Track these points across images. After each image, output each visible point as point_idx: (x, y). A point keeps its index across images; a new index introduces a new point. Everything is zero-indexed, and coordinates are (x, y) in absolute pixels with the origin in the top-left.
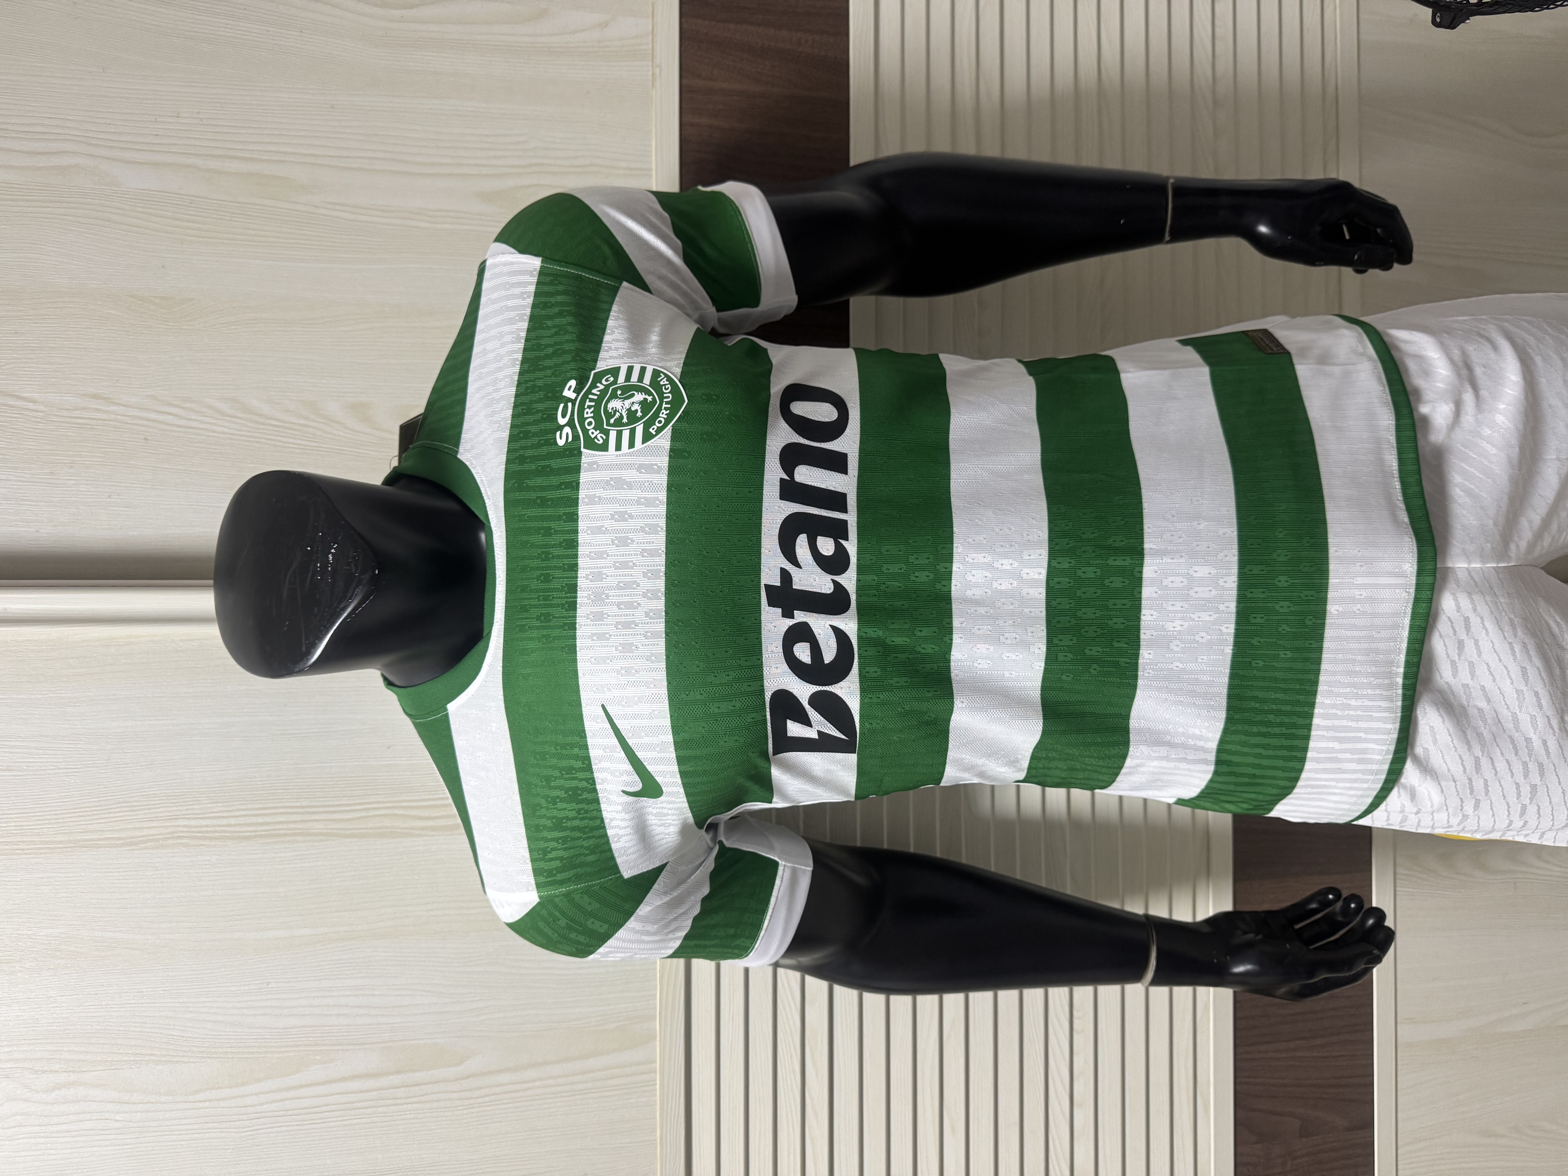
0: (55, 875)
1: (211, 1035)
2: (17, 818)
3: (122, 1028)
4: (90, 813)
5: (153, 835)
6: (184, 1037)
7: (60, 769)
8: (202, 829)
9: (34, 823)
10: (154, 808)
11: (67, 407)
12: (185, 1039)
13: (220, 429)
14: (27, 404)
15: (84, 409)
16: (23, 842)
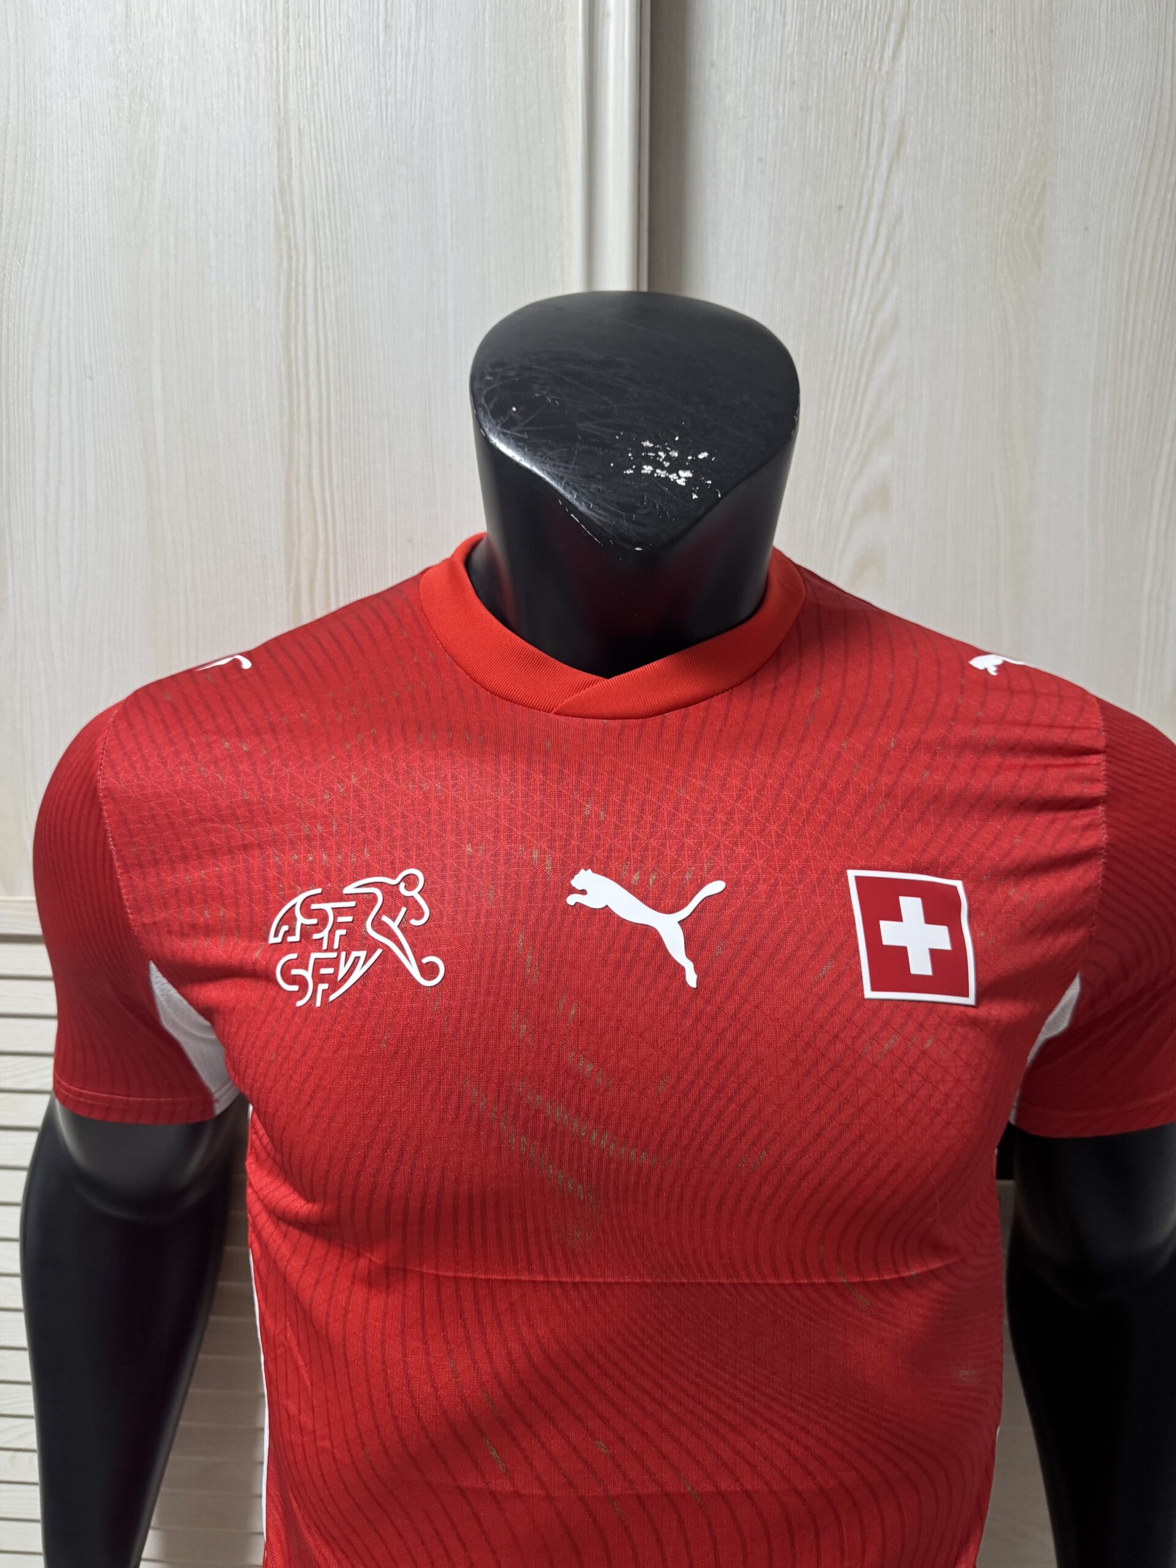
0: (243, 91)
1: (25, 302)
2: (320, 41)
3: (36, 185)
4: (325, 137)
5: (294, 221)
6: (23, 267)
7: (386, 96)
8: (301, 290)
9: (313, 64)
10: (330, 224)
11: (886, 102)
12: (20, 268)
13: (854, 307)
14: (891, 47)
15: (883, 124)
16: (288, 51)
